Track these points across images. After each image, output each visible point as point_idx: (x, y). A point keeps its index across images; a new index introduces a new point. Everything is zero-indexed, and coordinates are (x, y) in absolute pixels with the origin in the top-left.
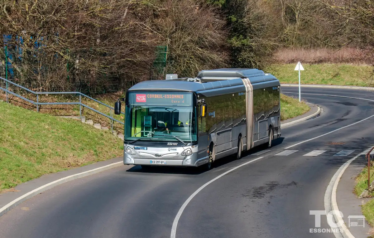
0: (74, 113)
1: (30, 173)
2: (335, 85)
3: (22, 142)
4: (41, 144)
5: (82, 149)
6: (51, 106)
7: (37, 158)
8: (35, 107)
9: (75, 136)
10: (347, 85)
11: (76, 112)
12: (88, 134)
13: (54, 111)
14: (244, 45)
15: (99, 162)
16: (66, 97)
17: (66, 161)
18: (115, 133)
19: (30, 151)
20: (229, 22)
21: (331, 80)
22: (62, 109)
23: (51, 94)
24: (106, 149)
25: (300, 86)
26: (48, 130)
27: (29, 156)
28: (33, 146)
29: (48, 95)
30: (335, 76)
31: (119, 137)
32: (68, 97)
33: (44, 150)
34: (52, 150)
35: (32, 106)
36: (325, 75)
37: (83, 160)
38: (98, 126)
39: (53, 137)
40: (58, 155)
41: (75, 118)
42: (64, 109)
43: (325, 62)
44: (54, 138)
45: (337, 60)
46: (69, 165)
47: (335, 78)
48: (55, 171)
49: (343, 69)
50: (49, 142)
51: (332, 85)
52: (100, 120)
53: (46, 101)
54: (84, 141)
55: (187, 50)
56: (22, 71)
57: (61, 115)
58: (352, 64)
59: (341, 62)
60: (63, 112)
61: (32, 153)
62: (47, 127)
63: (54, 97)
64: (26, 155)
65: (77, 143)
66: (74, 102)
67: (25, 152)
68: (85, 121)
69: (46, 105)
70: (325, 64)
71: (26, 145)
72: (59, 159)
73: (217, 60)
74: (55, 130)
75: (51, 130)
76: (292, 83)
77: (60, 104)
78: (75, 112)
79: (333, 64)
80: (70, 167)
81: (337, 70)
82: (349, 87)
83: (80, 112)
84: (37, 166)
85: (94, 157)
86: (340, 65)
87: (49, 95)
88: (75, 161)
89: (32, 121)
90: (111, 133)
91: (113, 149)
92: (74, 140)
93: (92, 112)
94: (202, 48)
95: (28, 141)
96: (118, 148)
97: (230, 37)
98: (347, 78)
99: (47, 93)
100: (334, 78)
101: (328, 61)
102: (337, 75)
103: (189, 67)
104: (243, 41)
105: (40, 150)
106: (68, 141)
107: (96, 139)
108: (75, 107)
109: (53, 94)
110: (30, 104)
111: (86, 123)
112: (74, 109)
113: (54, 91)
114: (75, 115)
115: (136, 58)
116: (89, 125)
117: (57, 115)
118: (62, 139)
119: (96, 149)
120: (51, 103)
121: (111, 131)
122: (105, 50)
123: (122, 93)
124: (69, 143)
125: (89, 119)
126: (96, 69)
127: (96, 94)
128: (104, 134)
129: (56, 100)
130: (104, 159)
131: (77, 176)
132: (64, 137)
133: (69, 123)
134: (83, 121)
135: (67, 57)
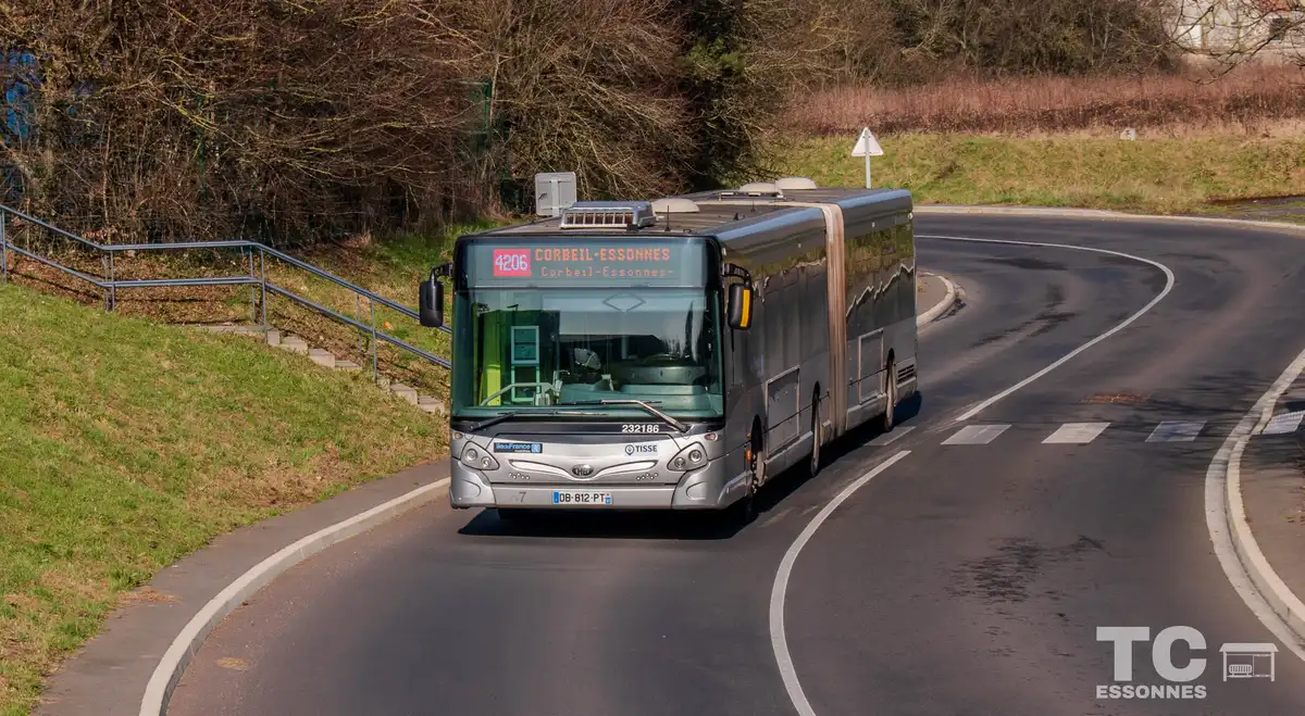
0: (232, 313)
1: (174, 530)
2: (950, 203)
3: (104, 421)
4: (165, 424)
5: (299, 440)
6: (151, 293)
7: (166, 475)
8: (97, 297)
9: (262, 395)
10: (990, 204)
11: (238, 310)
12: (303, 386)
13: (162, 307)
14: (727, 72)
15: (371, 485)
16: (200, 261)
17: (260, 483)
18: (384, 382)
19: (141, 452)
21: (930, 187)
22: (191, 301)
23: (144, 251)
24: (373, 436)
26: (171, 373)
27: (136, 467)
28: (142, 434)
29: (136, 255)
30: (943, 176)
31: (400, 394)
32: (206, 259)
33: (181, 446)
34: (208, 445)
35: (85, 294)
36: (910, 172)
37: (315, 479)
38: (323, 359)
39: (196, 399)
40: (230, 463)
41: (241, 330)
42: (196, 300)
43: (906, 128)
44: (200, 403)
45: (943, 122)
46: (275, 498)
47: (948, 182)
48: (245, 521)
49: (970, 150)
50: (190, 417)
51: (937, 202)
52: (322, 338)
53: (129, 276)
54: (294, 411)
55: (558, 91)
56: (39, 171)
57: (188, 322)
58: (996, 133)
59: (958, 128)
60: (195, 311)
61: (146, 458)
62: (166, 364)
63: (158, 260)
64: (130, 467)
65: (275, 419)
66: (226, 279)
67: (123, 457)
68: (281, 342)
69: (134, 288)
70: (905, 136)
71: (119, 432)
72: (236, 477)
73: (663, 122)
74: (193, 375)
75: (184, 377)
77: (181, 284)
78: (233, 310)
79: (934, 136)
80: (279, 503)
81: (951, 156)
82: (1000, 211)
83: (251, 312)
84: (182, 506)
85: (345, 464)
86: (959, 138)
87: (138, 252)
88: (290, 481)
89: (119, 347)
90: (369, 380)
91: (394, 437)
92: (263, 408)
93: (291, 309)
94: (607, 84)
95: (121, 416)
96: (408, 431)
97: (686, 48)
98: (986, 179)
99: (131, 249)
100: (941, 181)
101: (914, 126)
102: (950, 170)
103: (568, 151)
104: (726, 57)
105: (170, 445)
106: (244, 411)
107: (331, 402)
108: (232, 293)
109: (151, 252)
110: (76, 284)
111: (284, 346)
112: (229, 301)
113: (154, 238)
114: (237, 321)
115: (420, 121)
116: (294, 354)
117: (172, 322)
118: (224, 404)
119: (342, 436)
120: (149, 283)
121: (372, 374)
122: (323, 94)
123: (366, 240)
124: (252, 419)
125: (286, 333)
126: (296, 162)
127: (292, 247)
128: (352, 384)
129: (164, 270)
130: (382, 474)
131: (331, 535)
132: (231, 399)
133: (230, 351)
134: (274, 339)
135: (199, 120)
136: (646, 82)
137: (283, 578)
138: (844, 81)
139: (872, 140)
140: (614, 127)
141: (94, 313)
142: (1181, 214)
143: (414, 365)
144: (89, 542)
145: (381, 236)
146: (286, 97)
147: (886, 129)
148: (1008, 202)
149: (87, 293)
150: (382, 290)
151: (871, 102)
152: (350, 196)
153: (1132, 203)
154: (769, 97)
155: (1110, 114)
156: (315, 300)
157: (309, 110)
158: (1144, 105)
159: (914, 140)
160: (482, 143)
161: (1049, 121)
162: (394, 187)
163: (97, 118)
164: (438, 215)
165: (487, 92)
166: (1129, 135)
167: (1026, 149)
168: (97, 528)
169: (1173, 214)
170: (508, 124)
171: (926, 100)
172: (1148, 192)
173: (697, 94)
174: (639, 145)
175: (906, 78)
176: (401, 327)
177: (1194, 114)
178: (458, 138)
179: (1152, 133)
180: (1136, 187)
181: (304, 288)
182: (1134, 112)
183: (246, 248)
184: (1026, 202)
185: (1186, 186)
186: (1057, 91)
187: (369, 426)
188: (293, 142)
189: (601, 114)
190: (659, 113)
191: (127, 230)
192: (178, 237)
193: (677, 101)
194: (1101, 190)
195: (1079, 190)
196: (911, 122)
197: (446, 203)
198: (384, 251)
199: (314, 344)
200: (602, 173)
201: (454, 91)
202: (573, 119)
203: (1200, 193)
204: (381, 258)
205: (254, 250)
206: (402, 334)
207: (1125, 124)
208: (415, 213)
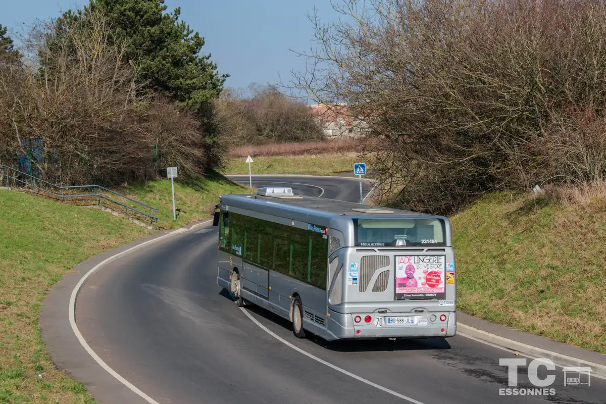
0: (92, 203)
1: (79, 256)
2: (270, 174)
3: (61, 230)
4: (76, 229)
5: (109, 234)
6: (72, 198)
7: (77, 243)
8: (59, 200)
9: (100, 223)
10: (280, 174)
11: (94, 202)
12: (110, 220)
13: (75, 201)
14: (214, 142)
15: (127, 244)
16: (84, 190)
17: (100, 244)
18: (131, 219)
19: (70, 237)
20: (204, 124)
21: (266, 170)
22: (82, 200)
23: (70, 188)
24: (128, 232)
25: (250, 176)
26: (78, 218)
27: (69, 241)
28: (70, 233)
29: (68, 189)
31: (134, 222)
32: (86, 190)
33: (80, 236)
34: (87, 235)
36: (260, 166)
37: (113, 243)
38: (116, 214)
39: (84, 224)
40: (92, 239)
41: (95, 207)
43: (259, 156)
45: (269, 154)
47: (269, 169)
48: (96, 253)
49: (275, 161)
50: (82, 228)
52: (115, 209)
53: (67, 194)
54: (108, 226)
55: (173, 147)
56: (44, 169)
57: (81, 205)
58: (281, 157)
59: (272, 155)
60: (83, 203)
63: (74, 190)
64: (67, 241)
65: (103, 228)
66: (91, 194)
67: (65, 238)
69: (68, 197)
70: (260, 158)
71: (65, 232)
72: (94, 243)
73: (199, 155)
74: (83, 218)
75: (81, 219)
76: (234, 174)
77: (80, 196)
79: (266, 158)
80: (105, 249)
81: (271, 162)
83: (97, 202)
84: (81, 250)
85: (121, 239)
86: (272, 158)
88: (107, 244)
89: (65, 212)
90: (127, 219)
91: (133, 233)
92: (101, 226)
93: (107, 202)
94: (184, 145)
95: (65, 228)
97: (204, 137)
98: (279, 168)
99: (67, 187)
101: (261, 155)
102: (270, 166)
103: (175, 162)
104: (214, 139)
105: (77, 235)
106: (96, 227)
107: (117, 224)
108: (93, 198)
109: (72, 188)
110: (53, 196)
111: (106, 211)
112: (92, 200)
113: (73, 184)
114: (94, 205)
115: (138, 155)
116: (108, 213)
117: (78, 205)
118: (90, 225)
119: (120, 233)
120: (72, 196)
121: (127, 217)
122: (114, 148)
123: (126, 184)
124: (98, 229)
125: (106, 207)
126: (108, 166)
127: (107, 187)
128: (122, 220)
129: (75, 193)
130: (130, 241)
131: (117, 256)
132: (92, 224)
133: (92, 212)
134: (103, 209)
135: (83, 156)
136: (194, 145)
137: (105, 267)
138: (244, 144)
139: (251, 158)
140: (187, 156)
141: (58, 203)
142: (327, 175)
143: (138, 215)
144: (58, 259)
145: (129, 184)
146: (104, 149)
147: (254, 156)
148: (284, 173)
149: (56, 198)
150: (130, 197)
151: (251, 149)
152: (121, 173)
153: (314, 173)
154: (225, 149)
155: (308, 151)
156: (113, 200)
157: (111, 153)
158: (317, 149)
159: (261, 158)
160: (154, 160)
161: (294, 153)
162: (133, 172)
163: (58, 155)
164: (144, 178)
165: (155, 148)
166: (314, 157)
167: (289, 160)
168: (60, 255)
169: (324, 175)
170: (160, 156)
171: (264, 149)
172: (318, 170)
173: (207, 148)
174: (193, 161)
175: (259, 143)
176: (135, 206)
177: (329, 151)
178: (148, 159)
179: (319, 156)
180: (315, 169)
181: (110, 196)
182: (315, 151)
183: (96, 187)
184: (289, 173)
185: (328, 169)
186: (296, 146)
187: (126, 230)
188: (107, 160)
189: (183, 153)
190: (198, 153)
191: (66, 183)
192: (79, 184)
193: (202, 150)
194: (307, 170)
195: (301, 170)
196: (260, 154)
197: (146, 176)
198: (129, 187)
199: (113, 210)
200: (184, 167)
201: (147, 147)
202: (176, 154)
203: (331, 170)
204: (129, 189)
205: (98, 187)
206: (135, 207)
207: (313, 154)
208: (137, 178)
